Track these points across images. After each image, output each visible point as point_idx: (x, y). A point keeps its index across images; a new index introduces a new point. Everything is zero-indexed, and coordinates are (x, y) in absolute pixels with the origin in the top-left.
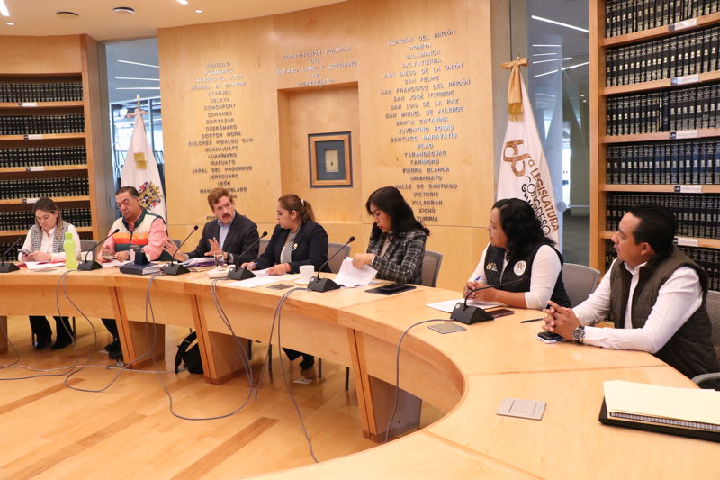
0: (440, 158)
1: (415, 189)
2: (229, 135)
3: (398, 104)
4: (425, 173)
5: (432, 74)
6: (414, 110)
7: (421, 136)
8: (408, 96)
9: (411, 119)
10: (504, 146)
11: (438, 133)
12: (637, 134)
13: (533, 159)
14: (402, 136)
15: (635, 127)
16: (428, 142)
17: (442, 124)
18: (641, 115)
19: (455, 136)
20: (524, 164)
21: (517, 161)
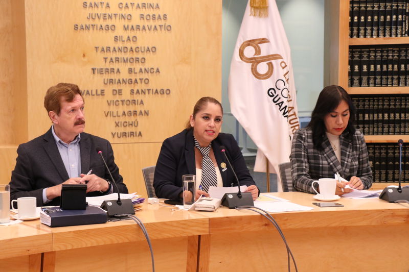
0: (147, 56)
1: (109, 96)
4: (125, 75)
7: (119, 23)
9: (104, 1)
10: (238, 45)
11: (146, 23)
12: (381, 36)
13: (285, 60)
14: (91, 22)
15: (378, 30)
16: (131, 34)
17: (151, 12)
18: (385, 18)
19: (169, 28)
20: (271, 66)
21: (258, 62)
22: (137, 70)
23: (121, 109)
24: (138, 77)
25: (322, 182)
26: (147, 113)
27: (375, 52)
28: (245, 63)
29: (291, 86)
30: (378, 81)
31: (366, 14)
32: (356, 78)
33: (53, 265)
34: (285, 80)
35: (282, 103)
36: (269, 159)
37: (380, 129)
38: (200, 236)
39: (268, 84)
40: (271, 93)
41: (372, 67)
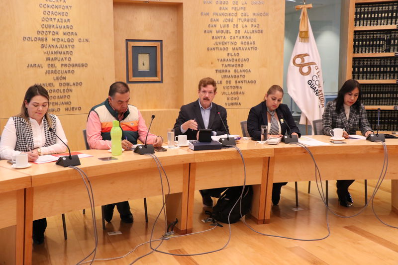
0: (244, 63)
1: (224, 84)
2: (64, 34)
3: (214, 23)
4: (232, 73)
5: (240, 5)
6: (226, 29)
7: (230, 47)
8: (221, 18)
9: (223, 35)
10: (293, 57)
11: (244, 46)
12: (371, 53)
13: (317, 65)
14: (216, 46)
15: (369, 49)
16: (236, 52)
17: (247, 40)
18: (373, 43)
19: (256, 49)
20: (310, 68)
21: (303, 66)
22: (239, 71)
23: (230, 91)
24: (239, 74)
25: (335, 130)
26: (243, 93)
27: (367, 61)
28: (296, 67)
29: (321, 79)
30: (368, 76)
31: (362, 40)
32: (356, 75)
33: (195, 169)
34: (317, 76)
35: (315, 88)
36: (308, 118)
37: (368, 102)
38: (269, 157)
39: (308, 78)
40: (310, 83)
41: (365, 69)
